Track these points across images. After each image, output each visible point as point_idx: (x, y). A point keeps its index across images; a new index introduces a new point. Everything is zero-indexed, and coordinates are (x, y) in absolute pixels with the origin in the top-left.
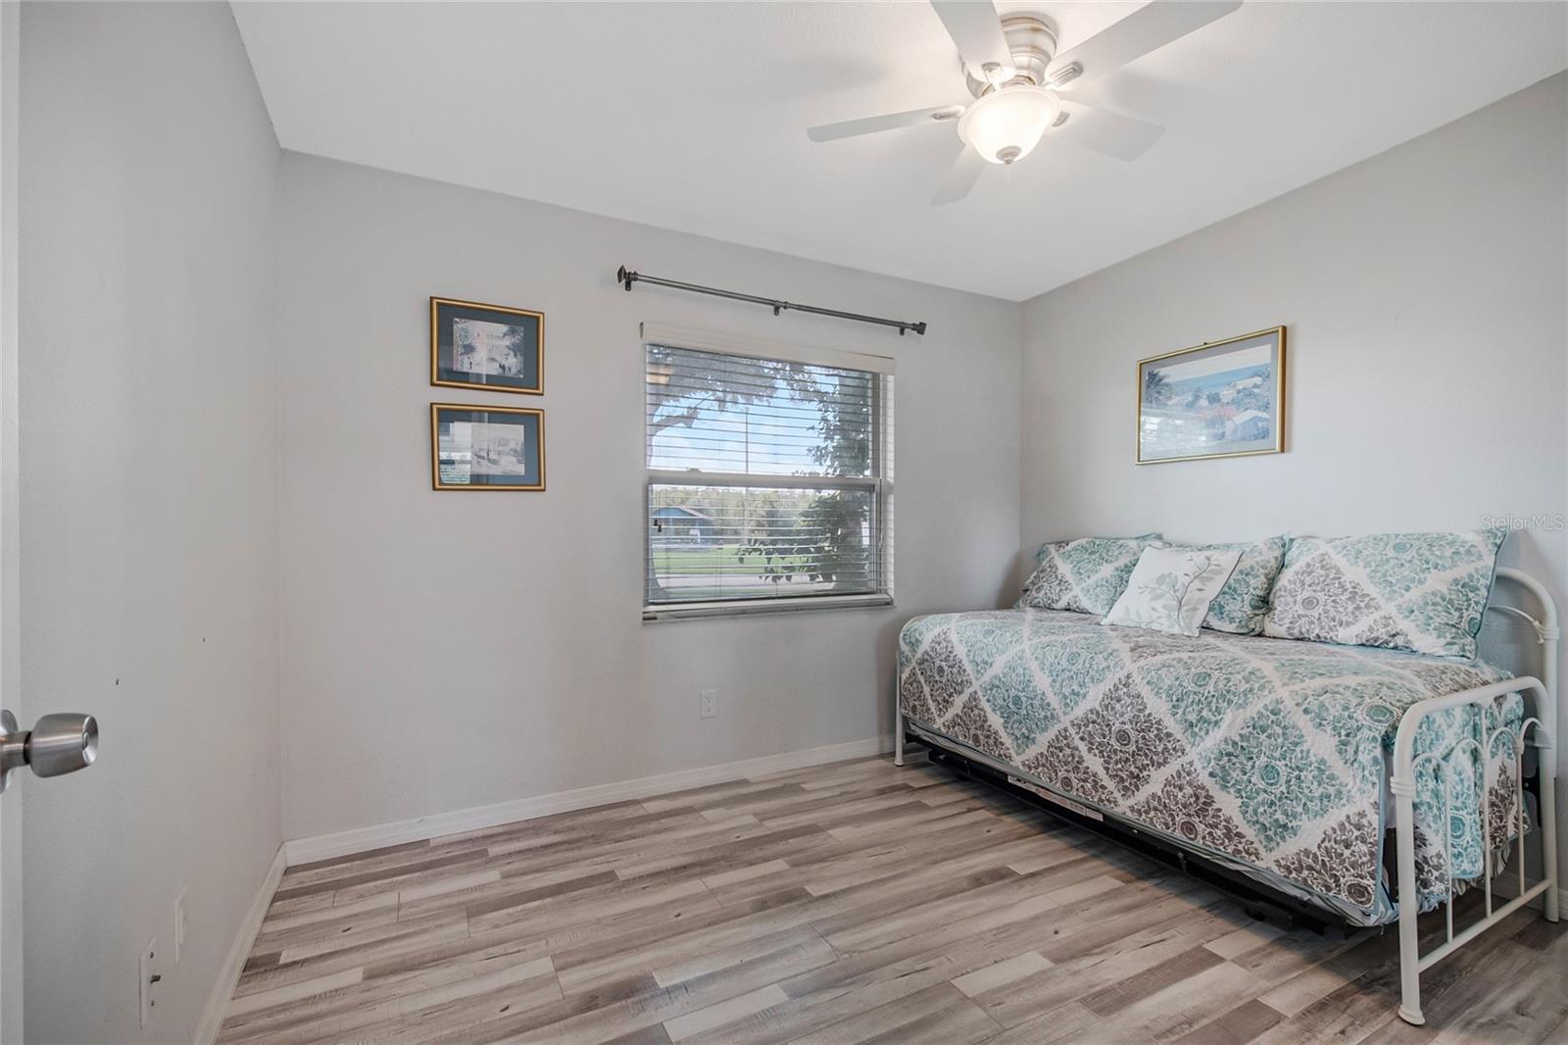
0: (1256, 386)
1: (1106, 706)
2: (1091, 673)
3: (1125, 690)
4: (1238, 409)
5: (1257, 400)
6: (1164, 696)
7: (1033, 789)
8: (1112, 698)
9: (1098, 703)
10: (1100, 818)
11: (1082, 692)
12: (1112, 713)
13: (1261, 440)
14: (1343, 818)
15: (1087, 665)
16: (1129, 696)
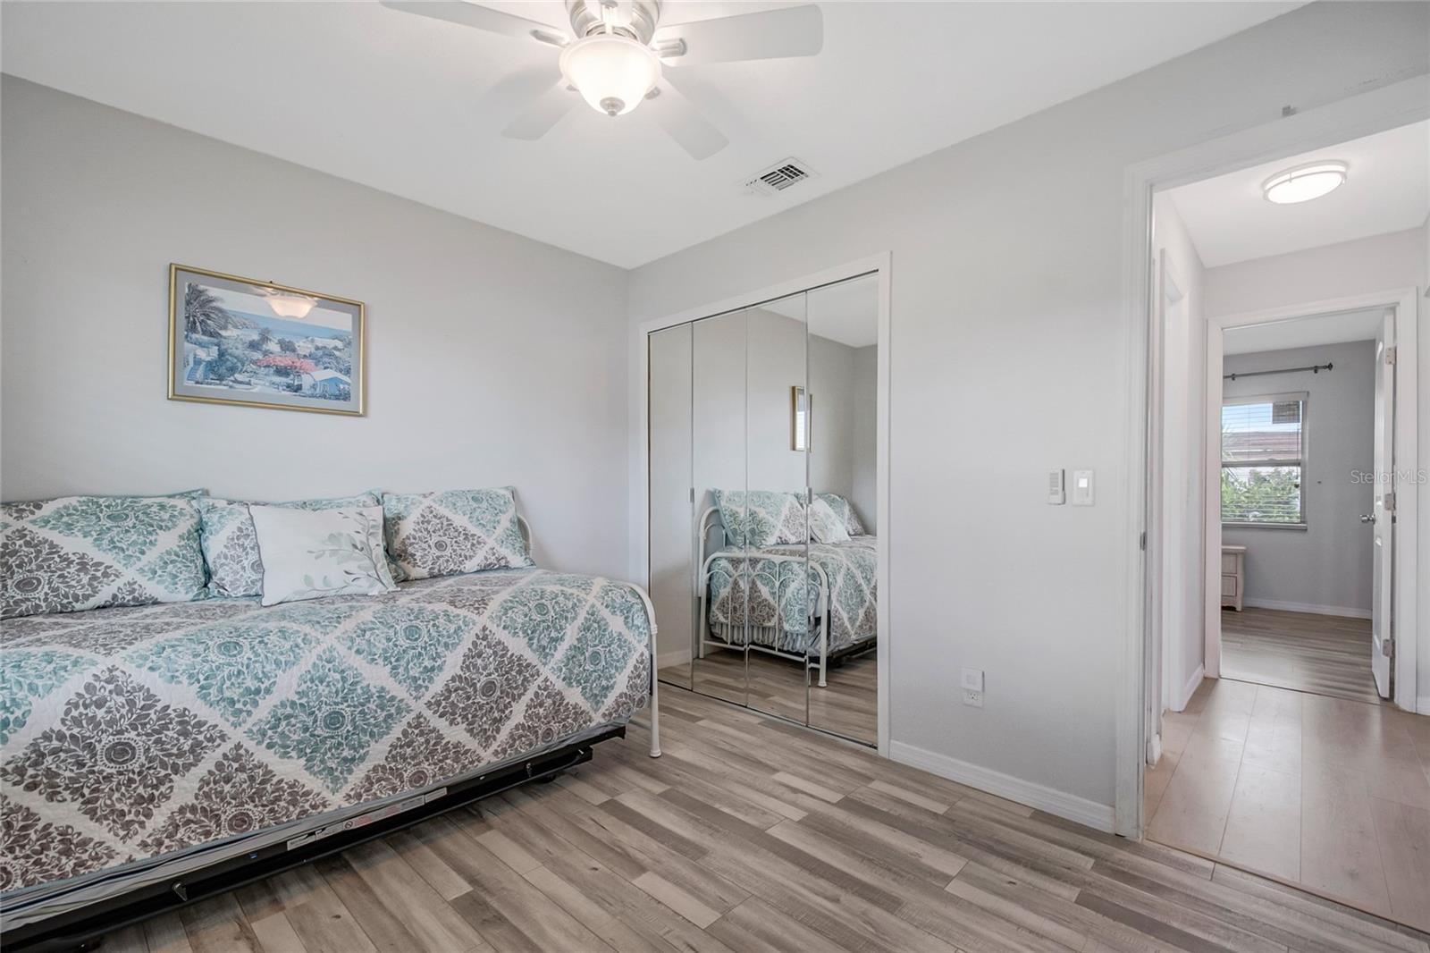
0: (336, 348)
1: (468, 667)
2: (443, 640)
3: (485, 643)
4: (316, 365)
5: (338, 363)
6: (521, 633)
7: (340, 828)
8: (474, 654)
9: (459, 667)
10: (444, 792)
11: (437, 665)
12: (474, 671)
13: (343, 401)
14: (635, 662)
15: (434, 634)
16: (490, 647)
